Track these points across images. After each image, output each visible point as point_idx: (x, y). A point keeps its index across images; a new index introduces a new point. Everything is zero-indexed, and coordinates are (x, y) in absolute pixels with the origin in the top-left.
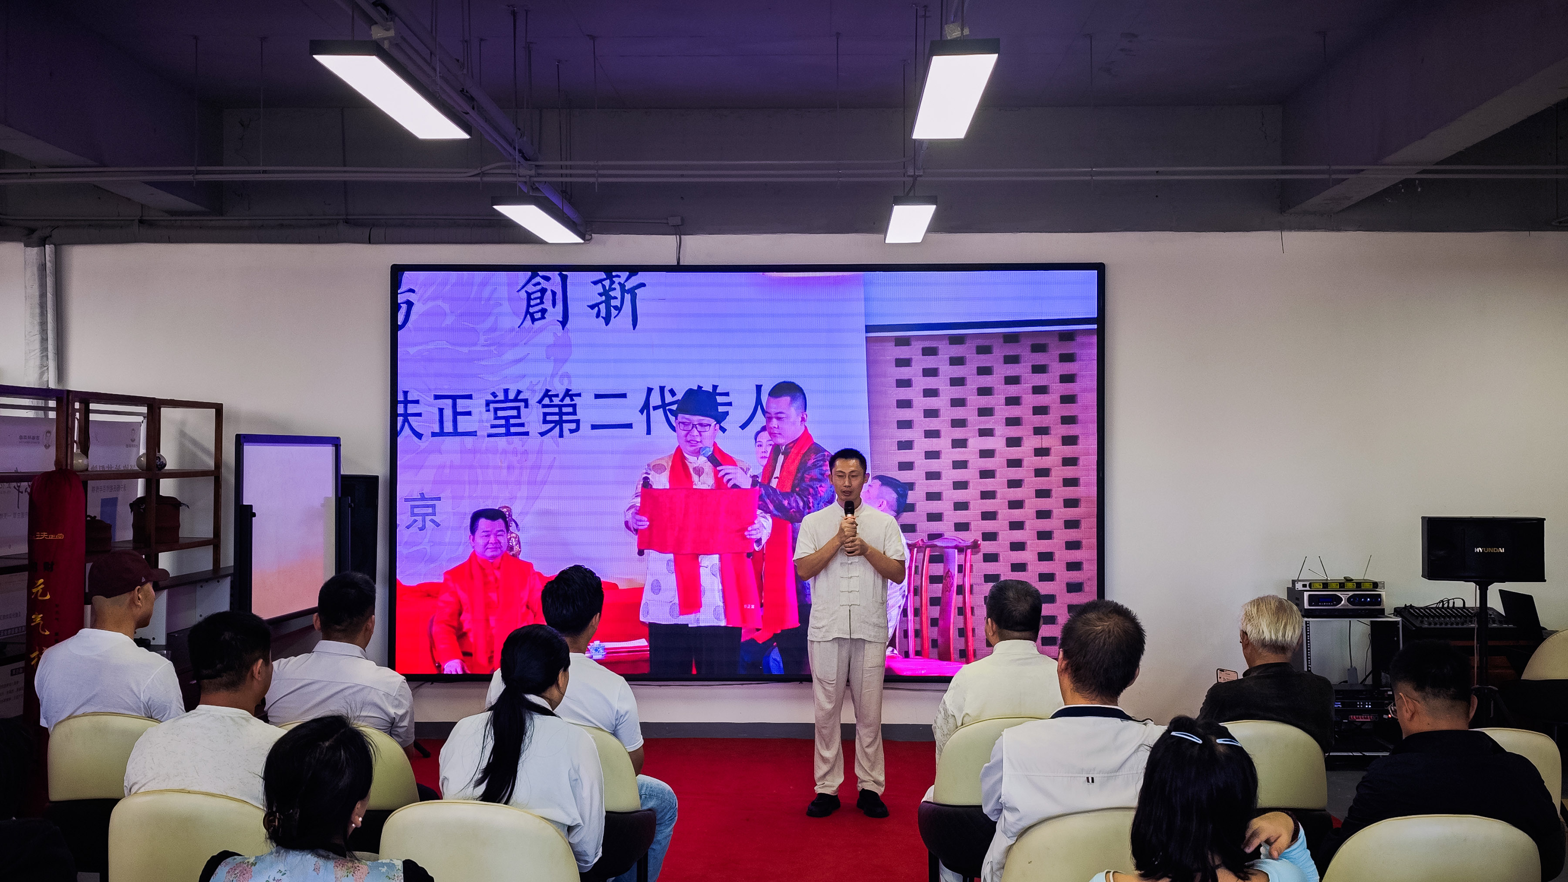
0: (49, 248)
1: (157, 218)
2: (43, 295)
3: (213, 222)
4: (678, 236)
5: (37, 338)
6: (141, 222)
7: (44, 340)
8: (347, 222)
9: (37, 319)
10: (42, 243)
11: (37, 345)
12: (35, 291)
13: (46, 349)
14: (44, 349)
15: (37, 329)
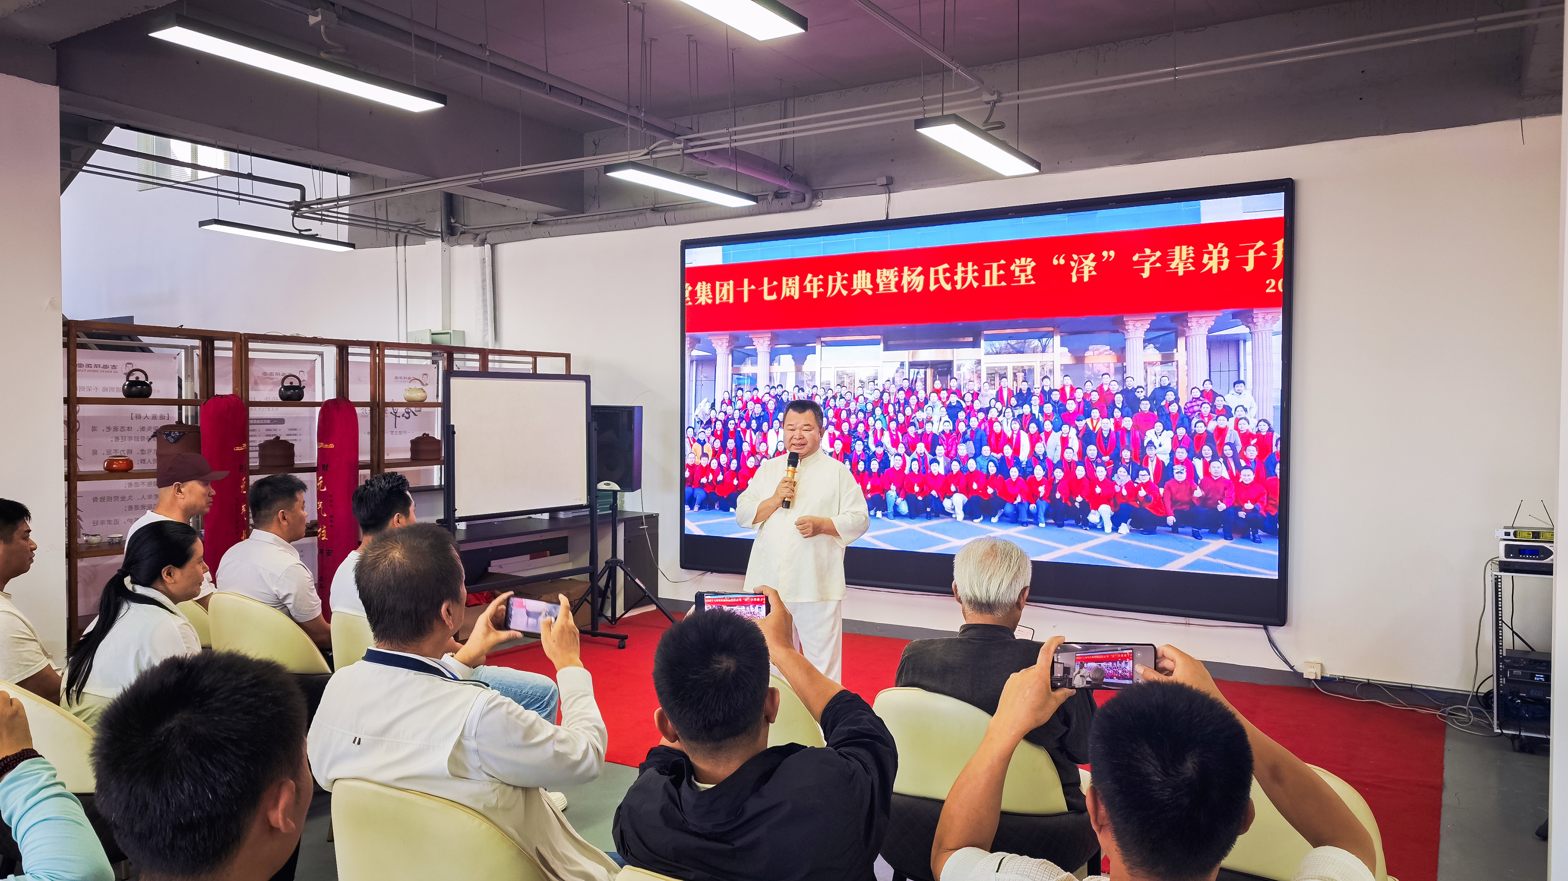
0: (487, 247)
1: (544, 220)
2: (484, 281)
3: (579, 219)
4: (887, 194)
5: (481, 311)
6: (535, 223)
7: (485, 312)
8: (654, 210)
9: (481, 298)
10: (483, 243)
11: (481, 316)
12: (480, 280)
13: (487, 319)
14: (486, 319)
15: (481, 304)
